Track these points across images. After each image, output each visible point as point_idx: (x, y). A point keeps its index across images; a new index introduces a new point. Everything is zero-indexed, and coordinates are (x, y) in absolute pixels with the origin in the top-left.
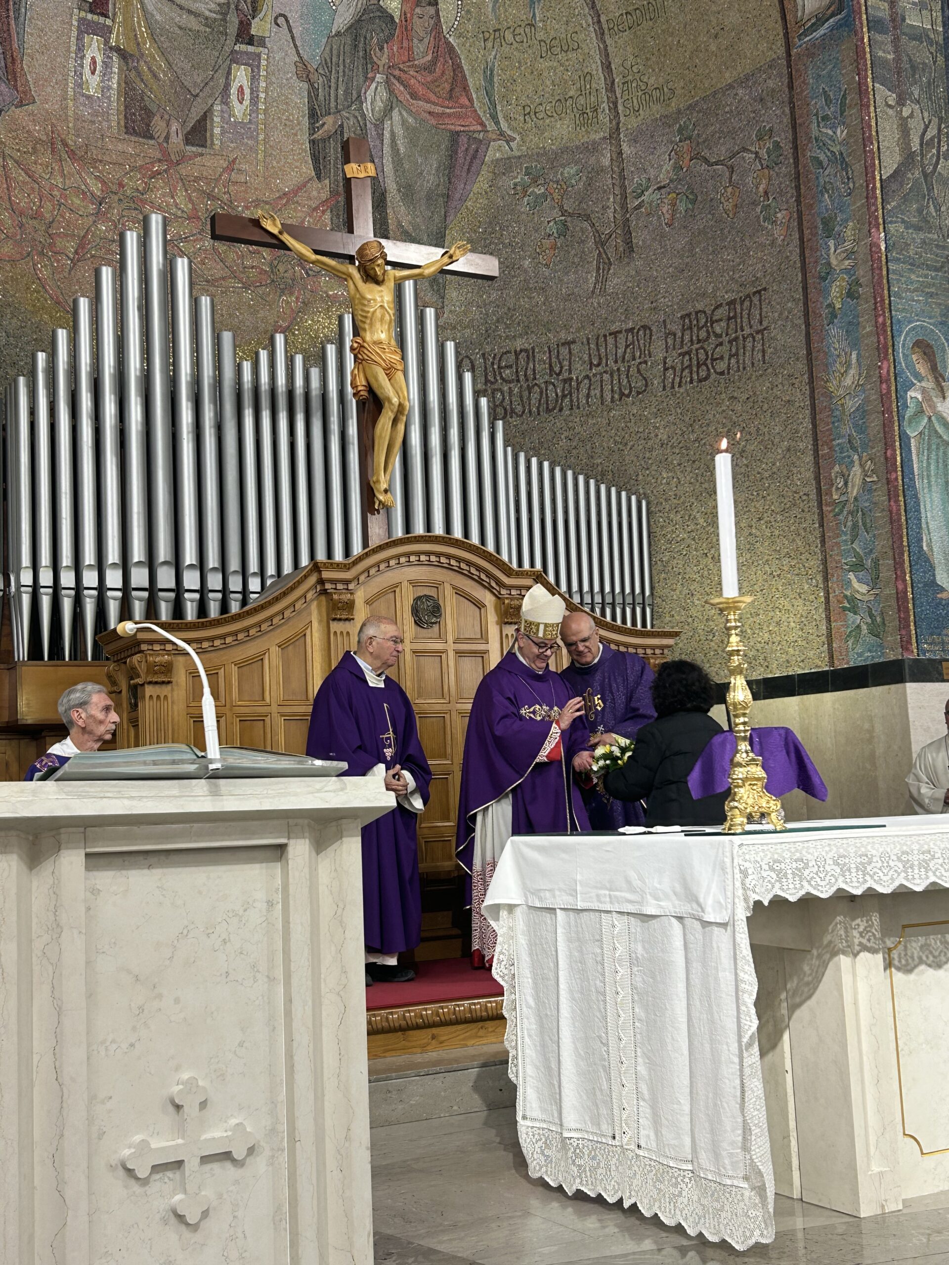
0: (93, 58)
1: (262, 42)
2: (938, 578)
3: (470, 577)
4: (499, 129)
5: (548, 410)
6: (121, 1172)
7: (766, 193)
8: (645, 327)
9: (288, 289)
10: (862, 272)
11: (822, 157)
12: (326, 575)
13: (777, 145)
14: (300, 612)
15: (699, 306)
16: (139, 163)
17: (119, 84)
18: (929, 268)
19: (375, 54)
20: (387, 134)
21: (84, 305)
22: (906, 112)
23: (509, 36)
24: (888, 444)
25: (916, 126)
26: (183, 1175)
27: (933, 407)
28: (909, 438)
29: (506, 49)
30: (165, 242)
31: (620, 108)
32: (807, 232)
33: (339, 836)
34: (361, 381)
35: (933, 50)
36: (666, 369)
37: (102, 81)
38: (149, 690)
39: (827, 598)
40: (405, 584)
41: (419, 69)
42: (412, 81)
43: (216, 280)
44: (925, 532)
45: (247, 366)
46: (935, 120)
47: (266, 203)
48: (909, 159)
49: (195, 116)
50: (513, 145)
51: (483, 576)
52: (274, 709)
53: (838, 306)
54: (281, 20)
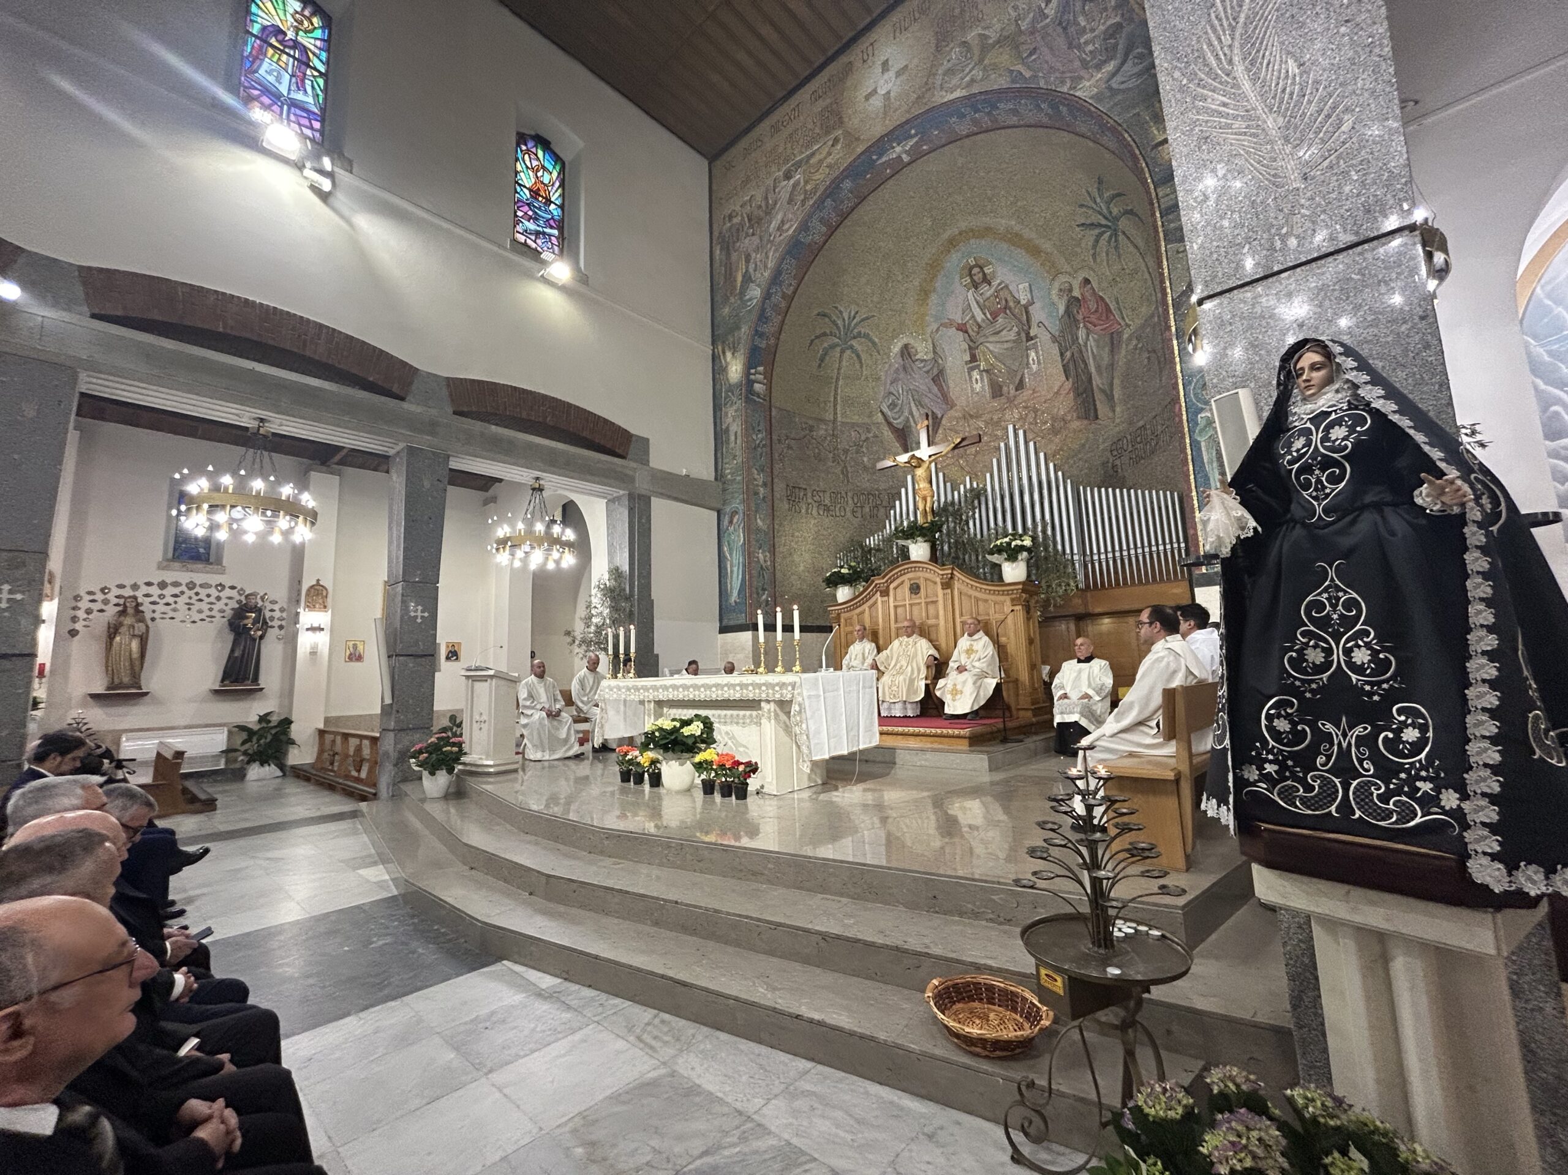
0: (976, 378)
3: (929, 573)
4: (1125, 323)
12: (876, 582)
14: (873, 595)
16: (999, 407)
17: (987, 382)
19: (1077, 316)
20: (1089, 348)
23: (1118, 279)
26: (480, 723)
29: (1119, 285)
40: (907, 580)
41: (1094, 313)
42: (1093, 320)
51: (934, 573)
54: (1040, 324)
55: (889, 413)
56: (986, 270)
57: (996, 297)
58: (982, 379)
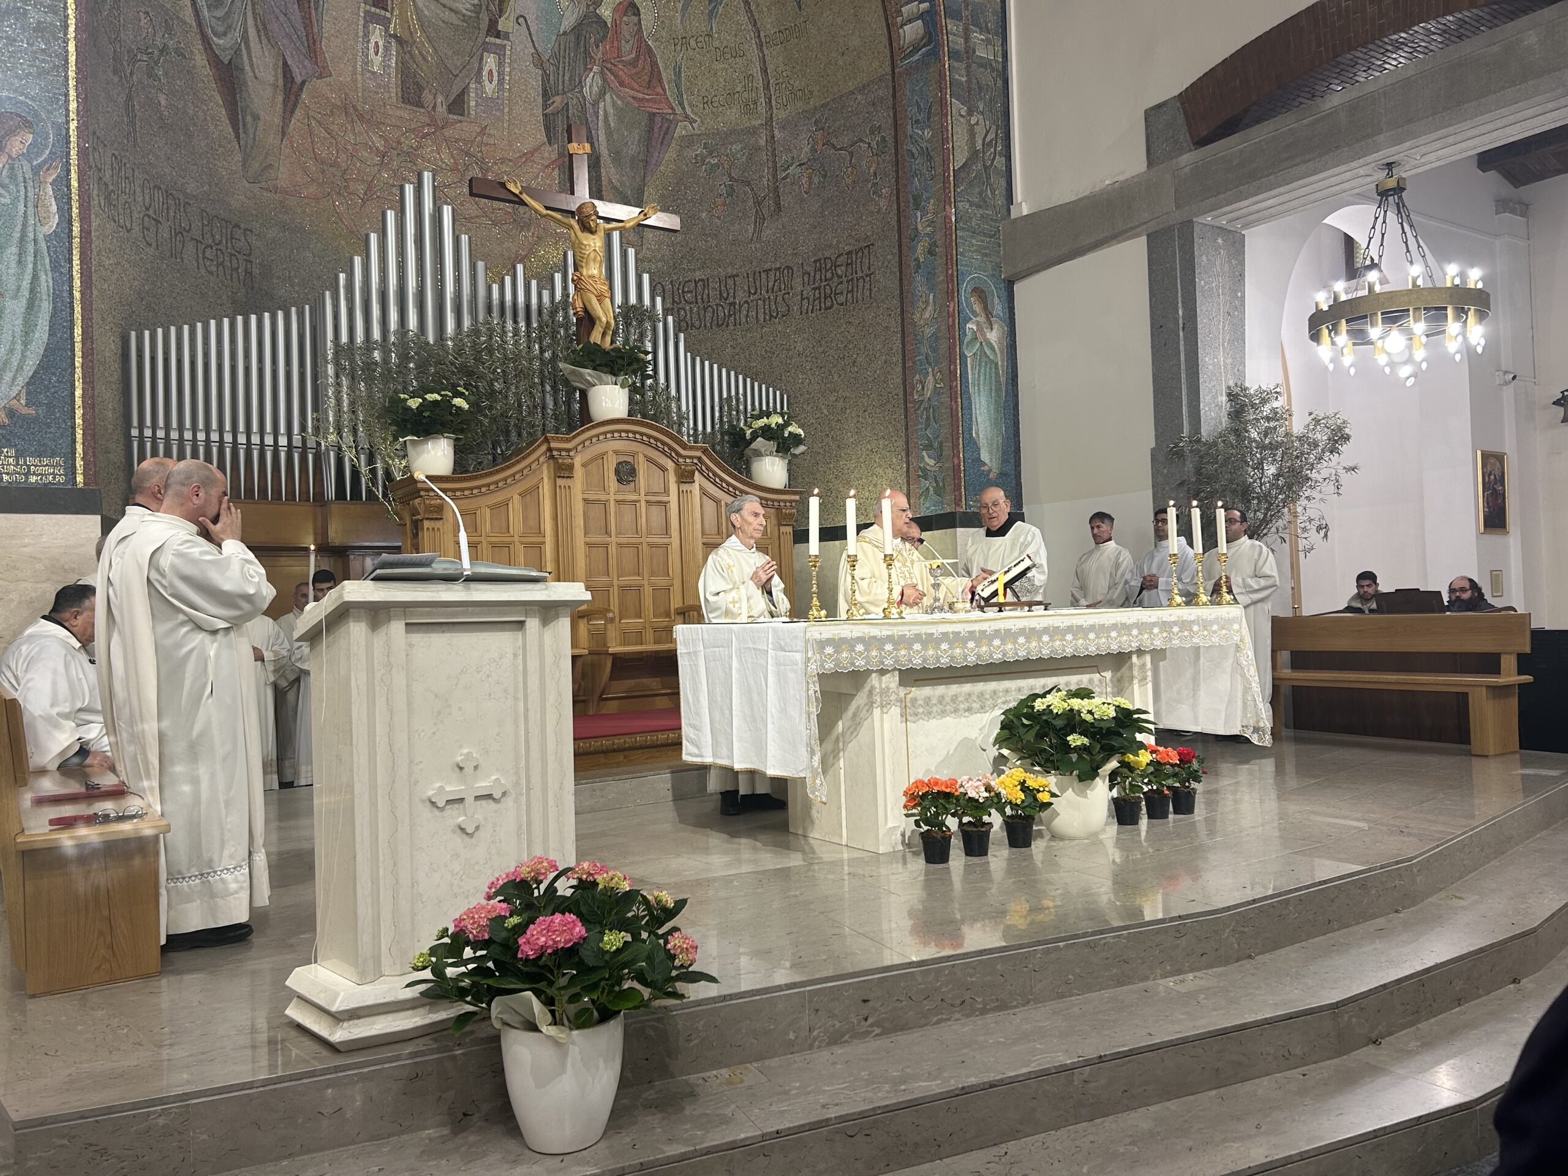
0: (376, 43)
1: (506, 37)
2: (982, 456)
3: (657, 448)
4: (685, 113)
5: (718, 325)
6: (428, 804)
7: (875, 174)
8: (788, 267)
9: (526, 226)
10: (939, 237)
11: (914, 150)
12: (553, 445)
13: (883, 138)
14: (535, 471)
15: (827, 254)
16: (413, 126)
17: (396, 63)
18: (985, 235)
19: (592, 49)
20: (601, 112)
21: (373, 238)
22: (973, 121)
23: (693, 42)
24: (952, 361)
25: (980, 131)
26: (464, 808)
27: (984, 335)
28: (966, 357)
29: (690, 52)
30: (434, 186)
31: (774, 103)
32: (902, 204)
33: (557, 617)
34: (579, 305)
35: (994, 75)
36: (802, 299)
37: (384, 61)
38: (426, 524)
39: (908, 469)
40: (610, 453)
41: (627, 64)
42: (621, 73)
43: (472, 218)
44: (974, 423)
45: (495, 288)
46: (994, 127)
47: (510, 160)
48: (974, 155)
49: (456, 90)
50: (695, 125)
51: (666, 449)
52: (516, 539)
53: (922, 260)
54: (521, 20)
58: (387, 49)
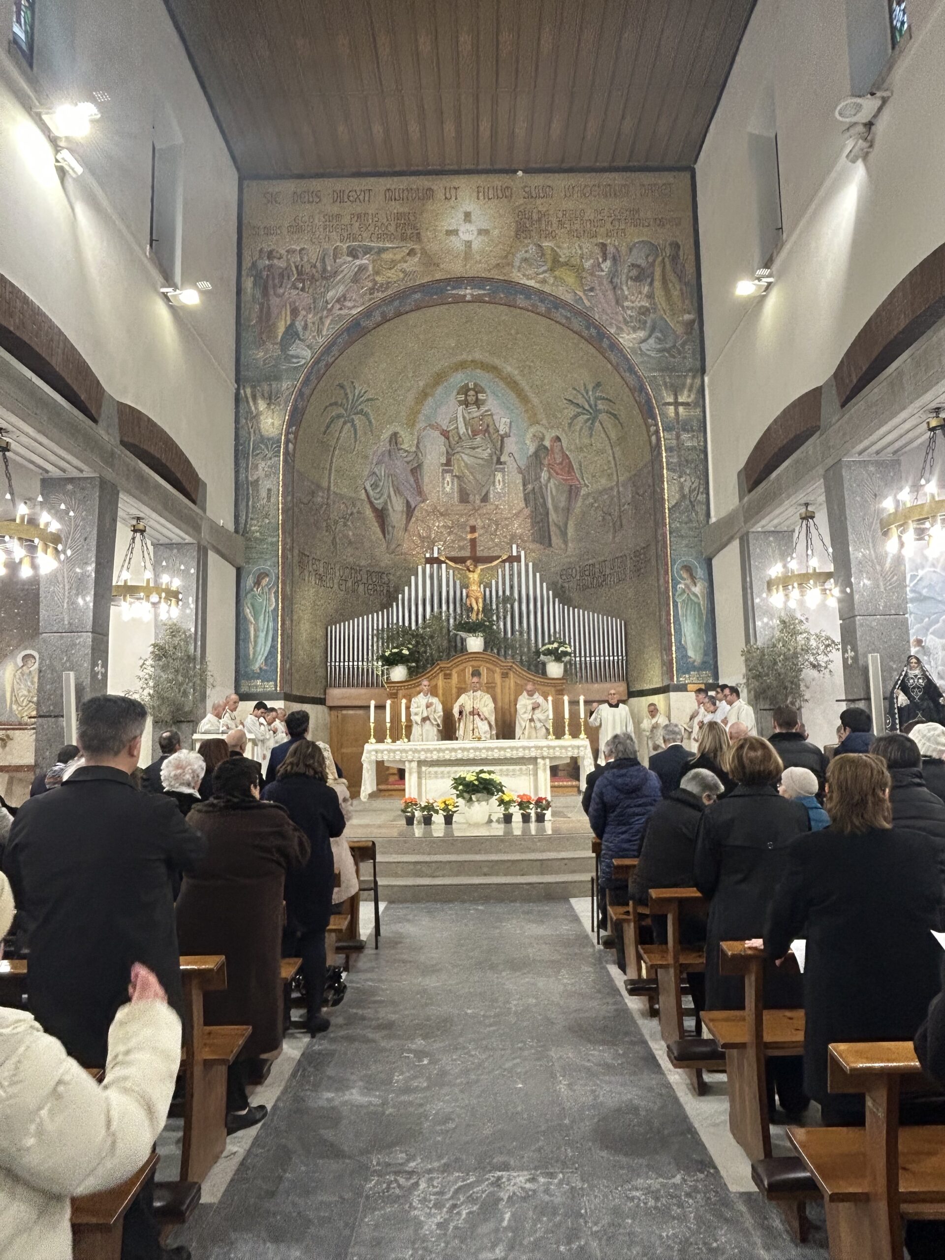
0: (448, 481)
1: (505, 463)
3: (490, 663)
4: (584, 483)
5: (599, 586)
8: (625, 556)
12: (442, 666)
15: (637, 549)
18: (691, 537)
19: (543, 461)
20: (549, 488)
21: (413, 578)
23: (585, 449)
24: (667, 606)
28: (677, 603)
29: (584, 454)
32: (655, 525)
34: (468, 602)
35: (698, 453)
36: (630, 571)
37: (451, 487)
39: (661, 660)
40: (470, 666)
42: (556, 469)
44: (683, 637)
48: (683, 497)
55: (371, 493)
56: (480, 396)
57: (481, 420)
58: (452, 482)
